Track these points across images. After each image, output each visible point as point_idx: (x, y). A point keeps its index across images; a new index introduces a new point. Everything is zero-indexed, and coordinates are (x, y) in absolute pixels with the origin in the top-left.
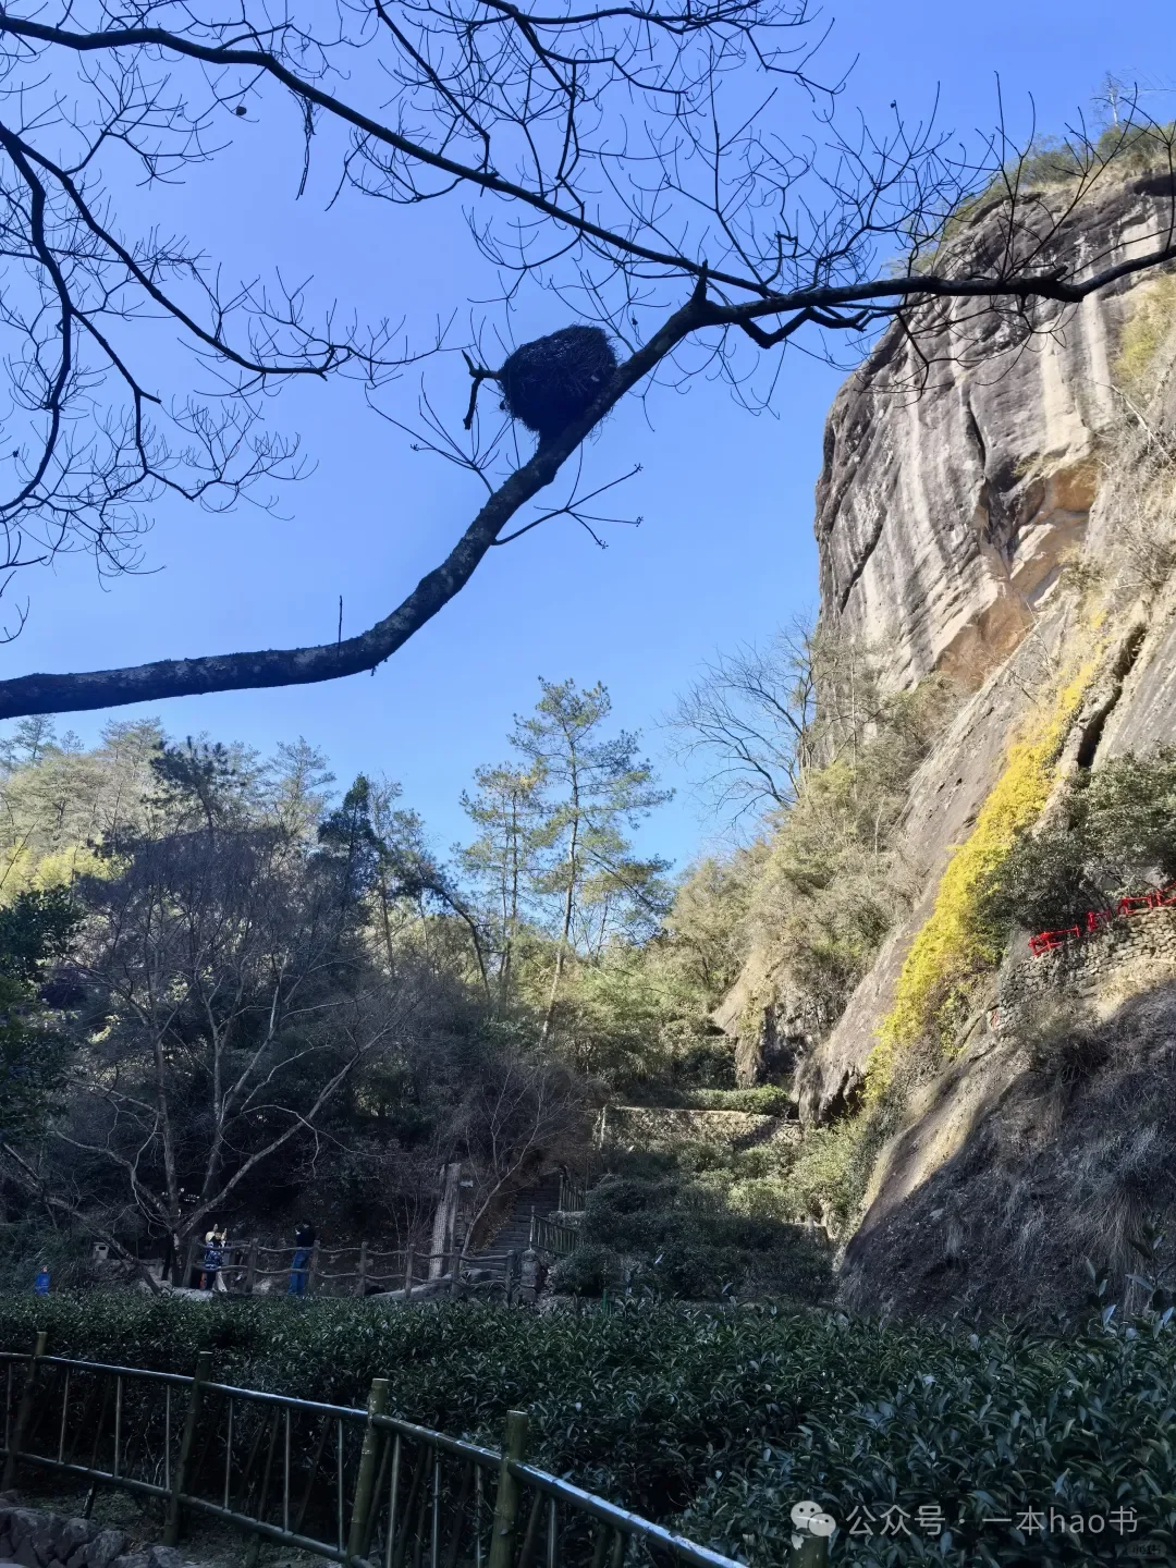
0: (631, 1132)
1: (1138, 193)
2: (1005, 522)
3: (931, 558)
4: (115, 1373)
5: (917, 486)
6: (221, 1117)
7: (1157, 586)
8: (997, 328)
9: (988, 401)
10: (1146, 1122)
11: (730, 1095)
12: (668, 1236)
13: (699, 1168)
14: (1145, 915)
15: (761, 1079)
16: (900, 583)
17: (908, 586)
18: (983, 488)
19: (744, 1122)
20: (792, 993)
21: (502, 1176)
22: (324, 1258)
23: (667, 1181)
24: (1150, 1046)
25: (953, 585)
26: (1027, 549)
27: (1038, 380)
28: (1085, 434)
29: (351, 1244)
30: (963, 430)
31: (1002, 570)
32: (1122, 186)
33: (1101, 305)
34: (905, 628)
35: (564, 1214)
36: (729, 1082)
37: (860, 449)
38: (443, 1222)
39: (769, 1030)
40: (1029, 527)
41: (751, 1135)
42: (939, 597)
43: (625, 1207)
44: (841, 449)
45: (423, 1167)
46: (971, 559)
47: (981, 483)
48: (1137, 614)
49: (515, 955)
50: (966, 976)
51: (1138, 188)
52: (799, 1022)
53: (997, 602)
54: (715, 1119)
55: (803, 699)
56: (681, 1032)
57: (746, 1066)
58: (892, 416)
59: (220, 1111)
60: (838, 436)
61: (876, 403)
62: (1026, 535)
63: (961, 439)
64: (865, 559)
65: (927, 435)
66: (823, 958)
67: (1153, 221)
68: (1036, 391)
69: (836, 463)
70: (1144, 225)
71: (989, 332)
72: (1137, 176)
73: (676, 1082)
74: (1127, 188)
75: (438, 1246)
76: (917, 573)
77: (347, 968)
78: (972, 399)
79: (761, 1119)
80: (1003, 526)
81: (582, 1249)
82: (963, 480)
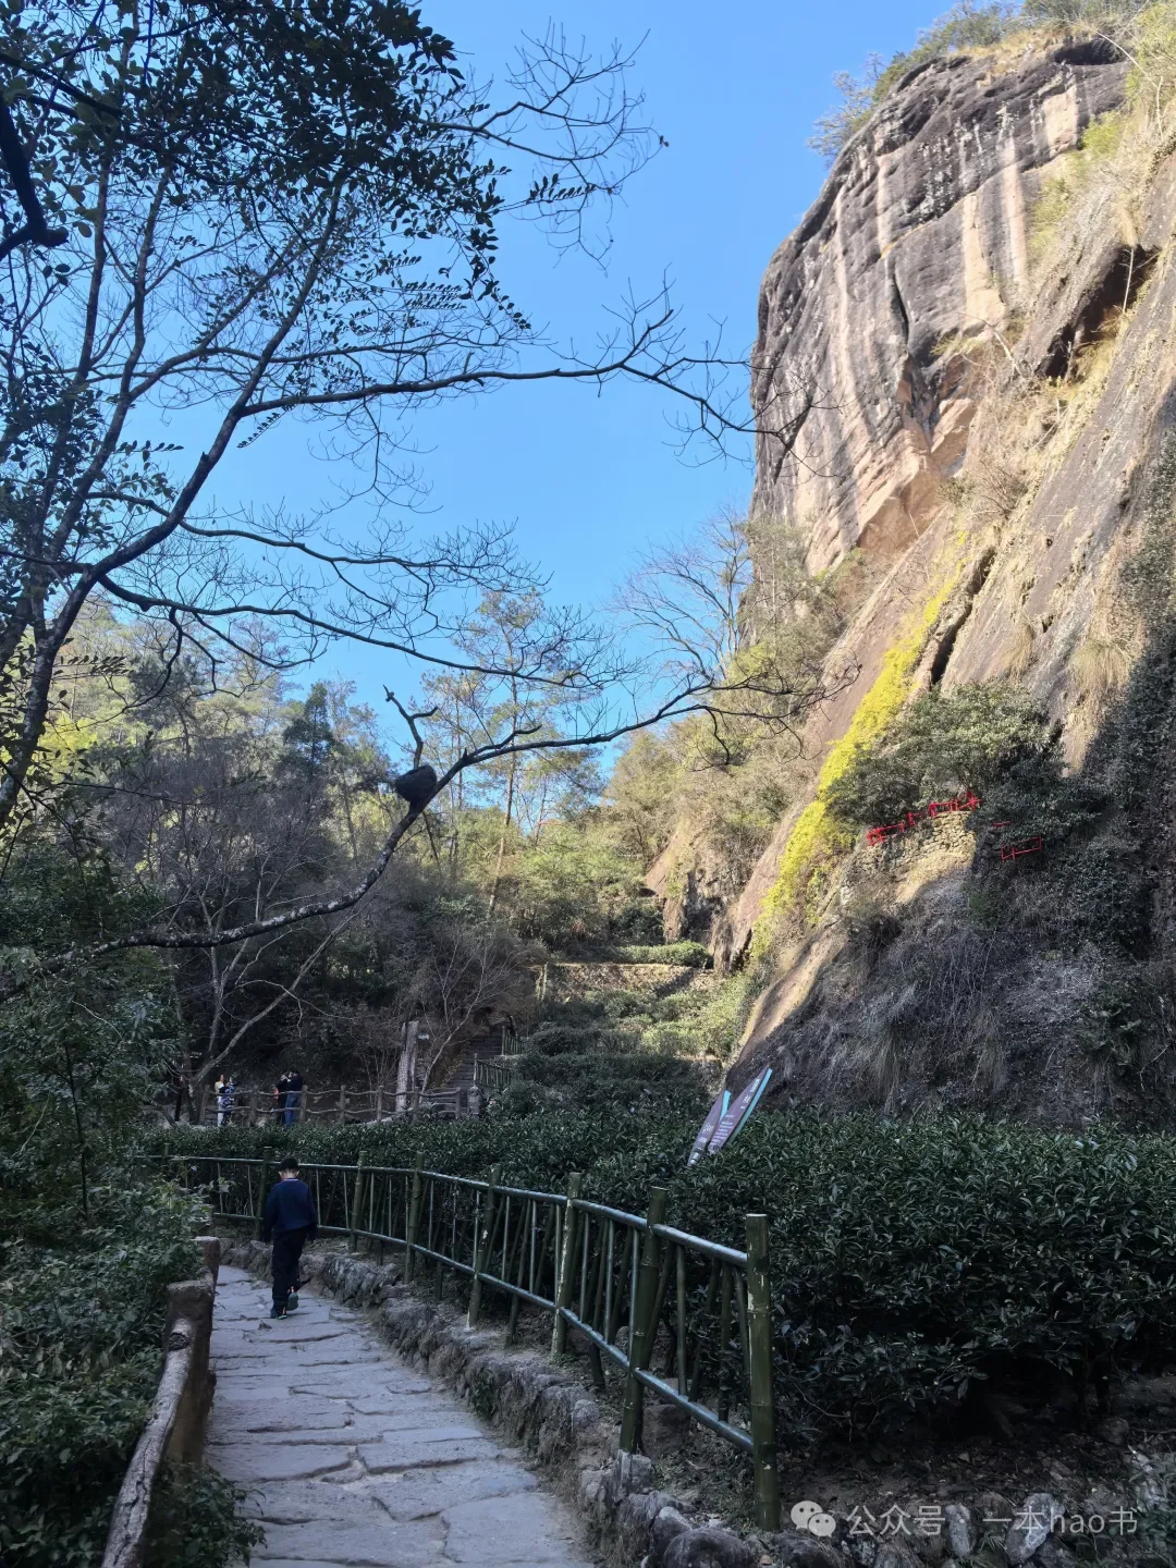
0: (570, 985)
1: (1059, 62)
2: (927, 396)
3: (858, 432)
4: (215, 1162)
5: (845, 361)
6: (219, 990)
7: (1006, 513)
8: (922, 199)
9: (912, 275)
10: (911, 982)
11: (656, 950)
12: (583, 1073)
13: (623, 1015)
14: (944, 818)
15: (685, 934)
16: (828, 454)
17: (835, 458)
18: (907, 363)
19: (666, 973)
20: (711, 860)
21: (453, 1029)
22: (310, 1099)
23: (595, 1026)
24: (928, 923)
25: (878, 459)
26: (946, 424)
27: (960, 253)
28: (1001, 309)
29: (331, 1087)
30: (888, 304)
31: (924, 444)
32: (1042, 54)
33: (1021, 178)
34: (833, 500)
35: (506, 1057)
36: (657, 937)
37: (792, 319)
38: (405, 1067)
39: (691, 891)
40: (949, 401)
41: (672, 984)
42: (865, 470)
43: (553, 1050)
44: (775, 317)
45: (387, 1025)
46: (894, 433)
47: (904, 358)
48: (989, 539)
49: (462, 842)
50: (829, 858)
51: (1059, 57)
52: (716, 885)
53: (917, 476)
54: (642, 971)
55: (730, 580)
56: (616, 895)
57: (672, 923)
58: (822, 287)
59: (218, 986)
60: (771, 304)
61: (807, 272)
62: (946, 410)
63: (886, 314)
64: (796, 431)
65: (855, 308)
66: (734, 830)
67: (1072, 91)
68: (957, 266)
69: (770, 332)
70: (1063, 96)
71: (915, 203)
72: (1058, 45)
73: (611, 938)
74: (1048, 56)
75: (402, 1087)
76: (843, 448)
77: (317, 859)
78: (897, 272)
79: (681, 969)
80: (925, 400)
81: (517, 1084)
82: (886, 356)
